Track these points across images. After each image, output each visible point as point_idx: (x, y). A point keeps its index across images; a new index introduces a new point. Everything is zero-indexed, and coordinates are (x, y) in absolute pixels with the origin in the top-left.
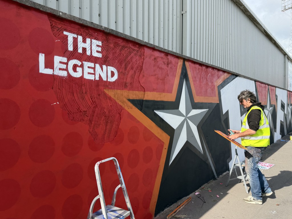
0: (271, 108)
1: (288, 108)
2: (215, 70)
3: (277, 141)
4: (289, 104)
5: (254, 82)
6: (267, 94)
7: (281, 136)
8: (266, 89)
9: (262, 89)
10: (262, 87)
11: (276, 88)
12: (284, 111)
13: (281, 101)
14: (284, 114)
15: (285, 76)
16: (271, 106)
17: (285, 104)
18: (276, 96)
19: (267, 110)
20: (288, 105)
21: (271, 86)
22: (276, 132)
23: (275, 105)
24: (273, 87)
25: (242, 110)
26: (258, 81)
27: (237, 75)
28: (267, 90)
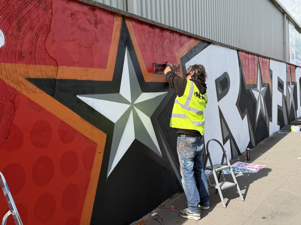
0: (263, 88)
1: (289, 88)
2: (174, 34)
3: (274, 134)
4: (290, 82)
5: (236, 52)
6: (256, 68)
7: (279, 127)
8: (255, 62)
9: (249, 62)
10: (248, 59)
11: (270, 60)
12: (282, 92)
13: (278, 78)
14: (283, 95)
15: (284, 44)
16: (263, 85)
17: (283, 82)
18: (271, 71)
19: (257, 91)
20: (288, 83)
21: (263, 57)
22: (271, 121)
23: (269, 84)
24: (266, 59)
25: (220, 92)
26: (242, 51)
27: (209, 43)
28: (257, 63)
